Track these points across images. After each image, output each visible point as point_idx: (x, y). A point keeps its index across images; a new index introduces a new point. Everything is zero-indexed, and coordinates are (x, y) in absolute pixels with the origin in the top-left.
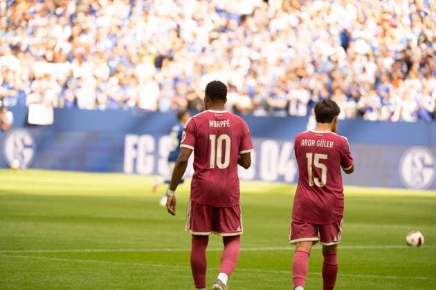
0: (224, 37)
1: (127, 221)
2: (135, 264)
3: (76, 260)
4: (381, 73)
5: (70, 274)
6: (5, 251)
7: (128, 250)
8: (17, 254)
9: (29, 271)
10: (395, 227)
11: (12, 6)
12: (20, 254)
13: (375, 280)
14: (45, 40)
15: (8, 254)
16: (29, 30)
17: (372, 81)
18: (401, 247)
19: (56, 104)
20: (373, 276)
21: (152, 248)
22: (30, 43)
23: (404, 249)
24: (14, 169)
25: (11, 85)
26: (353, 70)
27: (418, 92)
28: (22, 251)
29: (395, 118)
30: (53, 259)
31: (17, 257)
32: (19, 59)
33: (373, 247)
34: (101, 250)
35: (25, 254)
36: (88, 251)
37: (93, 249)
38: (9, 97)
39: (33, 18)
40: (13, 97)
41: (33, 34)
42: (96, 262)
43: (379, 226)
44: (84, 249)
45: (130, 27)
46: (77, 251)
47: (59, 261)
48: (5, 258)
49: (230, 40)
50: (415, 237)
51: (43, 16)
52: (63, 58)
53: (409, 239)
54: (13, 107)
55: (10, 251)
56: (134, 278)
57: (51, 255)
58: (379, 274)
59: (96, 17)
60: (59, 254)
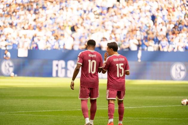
0: (101, 17)
1: (61, 98)
2: (65, 116)
3: (39, 115)
4: (169, 31)
5: (36, 121)
6: (9, 112)
7: (61, 110)
8: (14, 113)
9: (18, 121)
10: (177, 97)
11: (9, 6)
12: (15, 113)
13: (168, 120)
14: (24, 21)
15: (9, 113)
16: (17, 16)
17: (165, 34)
18: (179, 106)
19: (29, 48)
20: (167, 119)
21: (72, 109)
22: (17, 22)
23: (180, 107)
24: (12, 77)
25: (10, 40)
26: (157, 30)
27: (185, 39)
28: (15, 112)
29: (175, 50)
30: (29, 115)
31: (14, 114)
32: (13, 29)
33: (167, 106)
34: (50, 111)
35: (17, 113)
36: (44, 111)
37: (46, 110)
38: (9, 45)
39: (19, 11)
40: (11, 46)
41: (19, 18)
42: (47, 116)
43: (169, 97)
44: (42, 110)
45: (60, 14)
46: (39, 111)
47: (32, 116)
48: (8, 115)
49: (103, 18)
50: (185, 101)
51: (22, 10)
52: (31, 28)
53: (182, 102)
54: (11, 50)
55: (10, 112)
56: (64, 122)
57: (28, 113)
58: (170, 118)
59: (46, 10)
60: (32, 113)
